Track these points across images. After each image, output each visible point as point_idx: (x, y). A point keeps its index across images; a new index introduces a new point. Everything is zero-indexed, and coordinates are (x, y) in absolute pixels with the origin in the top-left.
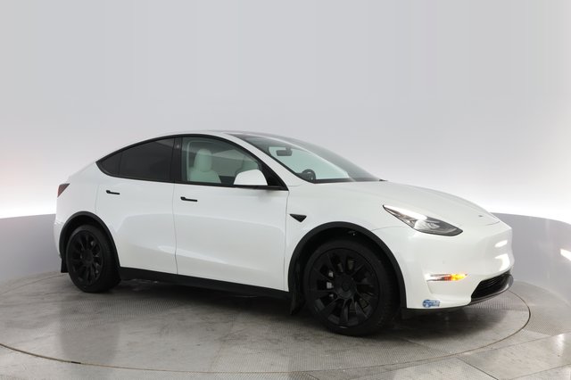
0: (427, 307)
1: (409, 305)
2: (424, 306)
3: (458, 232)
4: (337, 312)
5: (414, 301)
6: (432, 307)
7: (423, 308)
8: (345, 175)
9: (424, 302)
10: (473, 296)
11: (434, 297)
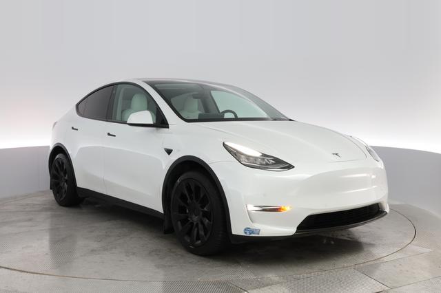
0: (248, 235)
1: (234, 232)
2: (246, 233)
3: (290, 167)
4: (189, 233)
5: (238, 228)
6: (253, 235)
7: (243, 234)
8: (265, 115)
9: (245, 230)
10: (298, 228)
11: (255, 226)
